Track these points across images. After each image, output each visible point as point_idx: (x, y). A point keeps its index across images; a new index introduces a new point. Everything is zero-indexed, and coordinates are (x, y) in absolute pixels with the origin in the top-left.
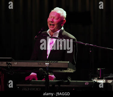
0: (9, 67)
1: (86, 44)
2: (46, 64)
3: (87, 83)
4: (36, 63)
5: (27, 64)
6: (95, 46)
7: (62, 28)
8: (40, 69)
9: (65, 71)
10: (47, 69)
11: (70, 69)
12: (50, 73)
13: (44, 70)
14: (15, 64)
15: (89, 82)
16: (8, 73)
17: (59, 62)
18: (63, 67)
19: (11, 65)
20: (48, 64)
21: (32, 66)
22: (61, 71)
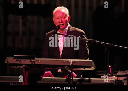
7: (69, 25)
8: (65, 67)
20: (72, 62)
22: (84, 69)
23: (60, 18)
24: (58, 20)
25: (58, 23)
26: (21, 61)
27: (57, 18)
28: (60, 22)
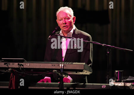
0: (21, 68)
1: (103, 45)
2: (60, 65)
3: (104, 86)
4: (50, 64)
5: (40, 65)
6: (114, 46)
8: (54, 71)
9: (81, 73)
10: (62, 71)
11: (86, 71)
12: (64, 75)
13: (58, 72)
14: (27, 65)
15: (106, 85)
16: (20, 75)
17: (74, 63)
18: (78, 69)
19: (23, 66)
20: (62, 65)
21: (46, 67)
22: (76, 73)
23: (64, 19)
24: (61, 22)
25: (62, 24)
26: (9, 64)
27: (61, 19)
28: (63, 24)
